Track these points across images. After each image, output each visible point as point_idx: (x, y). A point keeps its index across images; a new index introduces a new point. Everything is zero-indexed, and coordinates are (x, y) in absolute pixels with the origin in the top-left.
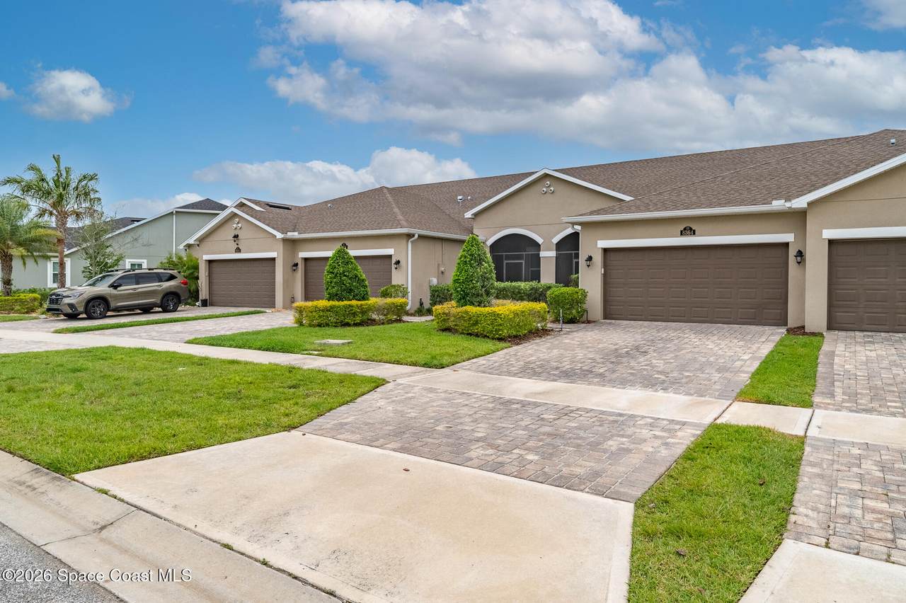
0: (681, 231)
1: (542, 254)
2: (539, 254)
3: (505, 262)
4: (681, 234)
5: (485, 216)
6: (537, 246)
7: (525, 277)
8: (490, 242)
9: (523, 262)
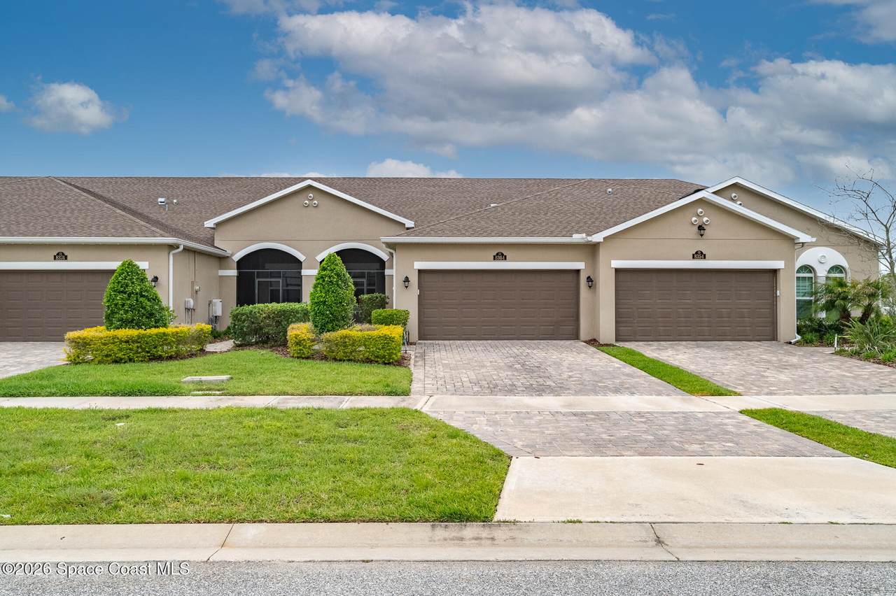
0: (494, 257)
1: (304, 272)
2: (300, 273)
3: (257, 280)
4: (494, 259)
5: (229, 227)
6: (298, 263)
7: (283, 296)
8: (237, 257)
9: (281, 281)
